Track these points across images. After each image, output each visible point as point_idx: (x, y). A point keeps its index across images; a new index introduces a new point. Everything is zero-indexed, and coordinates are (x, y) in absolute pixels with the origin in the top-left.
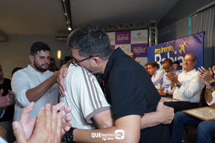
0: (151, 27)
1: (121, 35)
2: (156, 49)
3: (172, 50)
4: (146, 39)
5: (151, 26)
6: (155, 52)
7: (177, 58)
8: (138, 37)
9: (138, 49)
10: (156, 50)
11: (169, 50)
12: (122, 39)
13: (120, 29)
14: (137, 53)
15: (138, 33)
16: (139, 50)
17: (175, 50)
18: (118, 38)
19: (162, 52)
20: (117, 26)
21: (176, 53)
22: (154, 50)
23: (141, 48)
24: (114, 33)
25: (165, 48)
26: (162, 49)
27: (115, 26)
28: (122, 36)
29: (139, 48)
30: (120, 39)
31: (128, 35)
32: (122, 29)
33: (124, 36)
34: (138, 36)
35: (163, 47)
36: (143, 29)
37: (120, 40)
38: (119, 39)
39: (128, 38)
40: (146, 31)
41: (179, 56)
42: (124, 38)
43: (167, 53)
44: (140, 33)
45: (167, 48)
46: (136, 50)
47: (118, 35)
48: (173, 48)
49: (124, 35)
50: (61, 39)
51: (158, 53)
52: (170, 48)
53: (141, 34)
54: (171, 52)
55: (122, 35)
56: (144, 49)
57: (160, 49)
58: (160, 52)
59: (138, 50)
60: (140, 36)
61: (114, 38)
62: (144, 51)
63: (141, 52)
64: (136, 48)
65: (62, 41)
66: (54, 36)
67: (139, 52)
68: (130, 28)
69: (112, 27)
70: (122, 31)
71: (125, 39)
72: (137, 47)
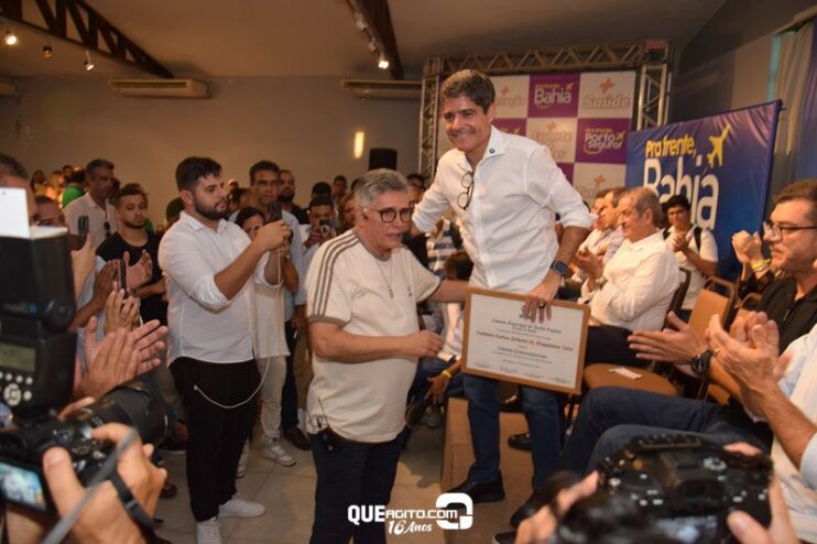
0: (647, 63)
1: (546, 86)
2: (649, 143)
3: (690, 152)
4: (629, 104)
5: (648, 59)
6: (648, 151)
7: (701, 179)
8: (604, 96)
9: (599, 134)
10: (650, 146)
11: (683, 152)
12: (551, 100)
13: (544, 64)
14: (596, 150)
15: (604, 81)
16: (603, 139)
17: (698, 154)
18: (536, 96)
19: (665, 153)
20: (537, 55)
21: (699, 162)
22: (645, 145)
23: (609, 134)
24: (526, 79)
25: (674, 141)
26: (666, 143)
27: (532, 56)
28: (551, 91)
29: (602, 131)
30: (544, 100)
31: (570, 86)
32: (552, 65)
33: (557, 90)
34: (604, 91)
35: (668, 139)
36: (623, 68)
37: (543, 104)
38: (539, 99)
39: (570, 97)
40: (632, 75)
41: (706, 174)
42: (556, 97)
43: (676, 157)
44: (609, 81)
45: (680, 141)
46: (592, 137)
47: (537, 86)
48: (692, 145)
49: (557, 86)
50: (367, 91)
51: (654, 157)
52: (687, 143)
53: (612, 85)
54: (687, 157)
55: (550, 86)
56: (621, 136)
57: (659, 144)
58: (658, 154)
59: (599, 138)
60: (609, 91)
61: (526, 95)
62: (619, 145)
63: (609, 146)
64: (593, 130)
65: (367, 98)
66: (343, 82)
67: (602, 146)
68: (579, 64)
69: (523, 57)
70: (553, 71)
71: (561, 99)
72: (598, 130)
